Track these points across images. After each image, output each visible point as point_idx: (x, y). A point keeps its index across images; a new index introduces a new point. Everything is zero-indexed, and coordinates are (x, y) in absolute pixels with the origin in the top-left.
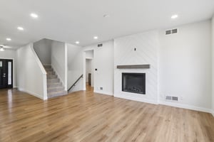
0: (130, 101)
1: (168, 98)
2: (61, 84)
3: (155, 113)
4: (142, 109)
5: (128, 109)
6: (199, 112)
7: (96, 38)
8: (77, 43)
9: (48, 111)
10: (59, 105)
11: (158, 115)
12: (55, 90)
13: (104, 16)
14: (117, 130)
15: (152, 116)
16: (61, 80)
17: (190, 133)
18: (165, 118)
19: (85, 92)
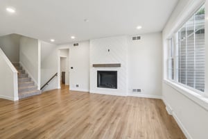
0: (104, 95)
1: (134, 90)
2: (34, 83)
3: (125, 103)
4: (115, 101)
5: (104, 102)
6: (155, 99)
7: (73, 37)
8: (52, 40)
9: (19, 113)
10: (36, 105)
11: (128, 104)
12: (27, 90)
13: (85, 20)
14: (98, 118)
15: (123, 105)
16: (33, 79)
17: (149, 113)
18: (133, 105)
19: (59, 91)
